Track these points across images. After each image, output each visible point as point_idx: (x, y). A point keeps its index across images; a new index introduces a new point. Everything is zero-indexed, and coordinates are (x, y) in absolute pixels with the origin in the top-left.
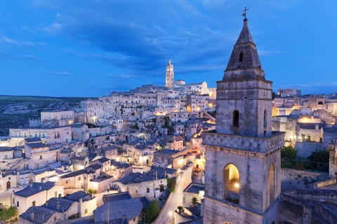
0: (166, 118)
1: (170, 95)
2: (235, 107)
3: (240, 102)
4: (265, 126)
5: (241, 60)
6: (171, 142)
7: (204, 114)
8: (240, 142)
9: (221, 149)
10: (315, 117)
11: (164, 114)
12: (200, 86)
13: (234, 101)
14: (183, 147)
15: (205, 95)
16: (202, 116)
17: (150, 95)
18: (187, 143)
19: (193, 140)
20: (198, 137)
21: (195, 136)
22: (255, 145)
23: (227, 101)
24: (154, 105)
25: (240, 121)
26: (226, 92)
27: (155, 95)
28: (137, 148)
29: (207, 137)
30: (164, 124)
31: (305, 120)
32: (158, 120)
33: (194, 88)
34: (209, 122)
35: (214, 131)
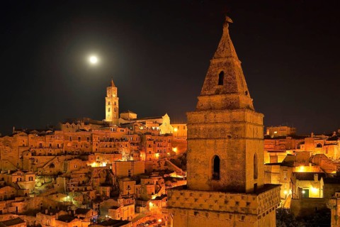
0: (107, 171)
1: (112, 135)
2: (215, 150)
3: (220, 142)
4: (255, 177)
5: (221, 82)
6: (116, 208)
7: (166, 164)
8: (222, 201)
9: (196, 213)
10: (314, 164)
11: (104, 164)
12: (159, 120)
13: (212, 142)
14: (134, 215)
15: (167, 135)
16: (163, 167)
17: (81, 134)
18: (142, 209)
19: (151, 204)
20: (158, 198)
21: (154, 197)
22: (243, 204)
23: (202, 142)
24: (87, 150)
25: (222, 171)
26: (202, 127)
27: (88, 134)
28: (61, 219)
29: (174, 197)
30: (103, 180)
31: (302, 169)
32: (95, 174)
33: (149, 124)
34: (173, 175)
35: (185, 187)
